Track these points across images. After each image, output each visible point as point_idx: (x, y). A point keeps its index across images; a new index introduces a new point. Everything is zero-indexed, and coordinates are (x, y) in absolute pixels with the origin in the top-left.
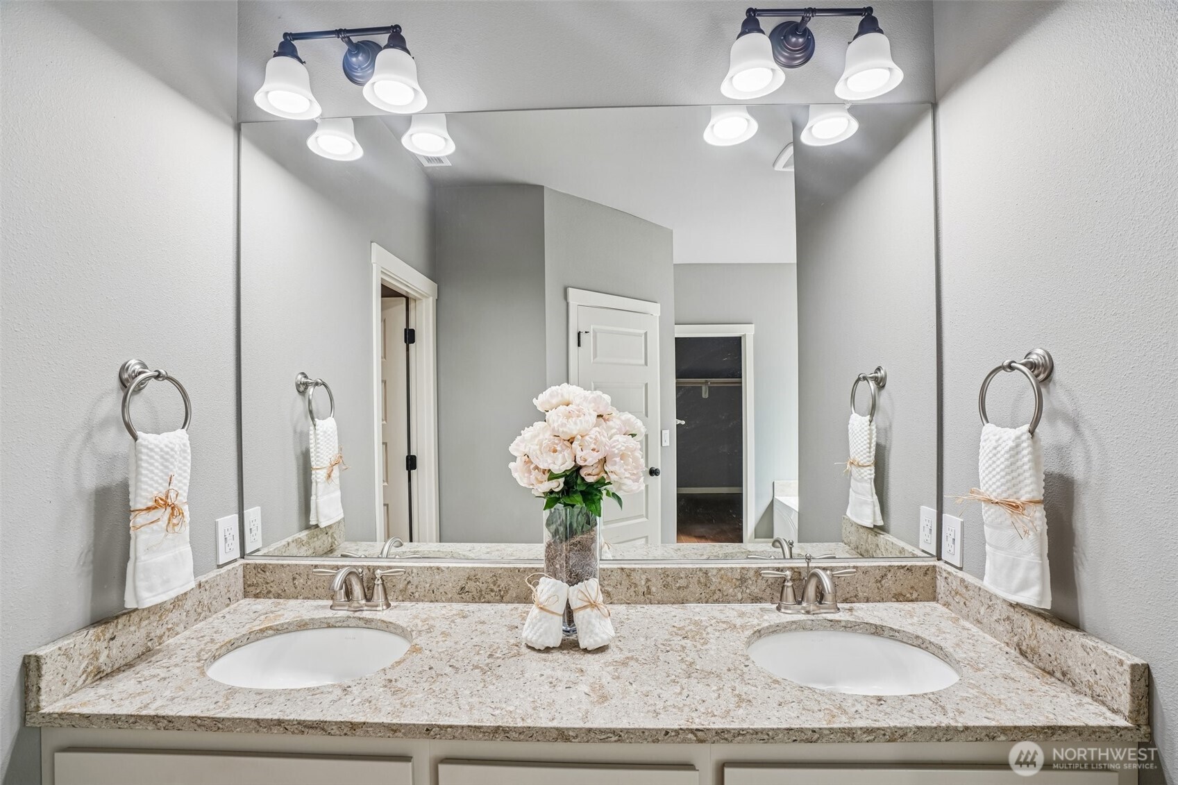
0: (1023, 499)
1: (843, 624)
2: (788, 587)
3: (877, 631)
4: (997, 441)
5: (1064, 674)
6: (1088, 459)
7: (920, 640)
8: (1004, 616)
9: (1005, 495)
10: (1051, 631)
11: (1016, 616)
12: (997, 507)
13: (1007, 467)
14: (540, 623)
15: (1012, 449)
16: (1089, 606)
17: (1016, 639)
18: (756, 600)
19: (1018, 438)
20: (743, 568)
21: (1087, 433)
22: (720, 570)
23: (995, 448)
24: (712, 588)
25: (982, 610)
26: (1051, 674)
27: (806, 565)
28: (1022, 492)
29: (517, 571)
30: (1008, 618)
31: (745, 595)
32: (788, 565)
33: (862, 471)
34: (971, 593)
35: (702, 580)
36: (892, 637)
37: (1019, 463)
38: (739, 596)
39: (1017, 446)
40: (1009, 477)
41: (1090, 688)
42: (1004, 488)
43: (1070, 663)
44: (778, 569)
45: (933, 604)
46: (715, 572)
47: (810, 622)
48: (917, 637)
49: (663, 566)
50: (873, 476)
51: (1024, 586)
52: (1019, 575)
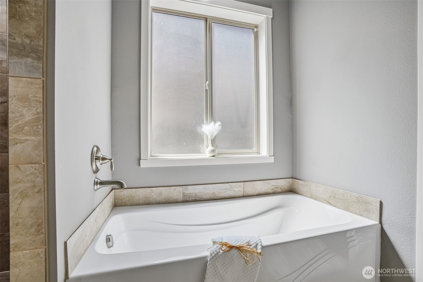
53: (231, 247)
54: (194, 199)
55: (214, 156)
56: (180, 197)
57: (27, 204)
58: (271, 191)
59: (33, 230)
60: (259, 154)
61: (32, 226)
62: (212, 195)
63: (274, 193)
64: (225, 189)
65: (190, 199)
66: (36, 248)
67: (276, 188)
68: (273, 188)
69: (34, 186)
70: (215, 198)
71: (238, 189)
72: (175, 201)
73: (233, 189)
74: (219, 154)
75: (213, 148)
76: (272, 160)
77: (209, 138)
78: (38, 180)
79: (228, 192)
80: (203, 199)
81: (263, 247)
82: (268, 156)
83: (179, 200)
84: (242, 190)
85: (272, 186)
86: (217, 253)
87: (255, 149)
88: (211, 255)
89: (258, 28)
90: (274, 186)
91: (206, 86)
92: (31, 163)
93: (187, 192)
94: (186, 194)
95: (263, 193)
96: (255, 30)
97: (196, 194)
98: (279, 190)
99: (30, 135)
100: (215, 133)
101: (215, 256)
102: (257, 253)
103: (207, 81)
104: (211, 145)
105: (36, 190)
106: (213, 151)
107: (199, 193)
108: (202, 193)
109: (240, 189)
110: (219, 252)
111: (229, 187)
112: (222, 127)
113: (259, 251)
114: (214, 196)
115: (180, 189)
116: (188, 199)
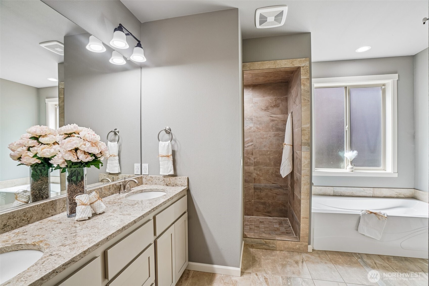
0: (170, 155)
1: (135, 192)
2: (121, 187)
3: (142, 191)
4: (164, 144)
5: (176, 185)
6: (178, 146)
7: (151, 190)
8: (162, 180)
9: (167, 154)
10: (173, 178)
11: (165, 179)
12: (165, 157)
13: (167, 148)
14: (87, 210)
15: (168, 145)
16: (178, 172)
17: (165, 183)
18: (113, 194)
19: (169, 143)
20: (109, 185)
21: (177, 142)
22: (104, 187)
23: (164, 146)
24: (103, 193)
25: (157, 181)
26: (174, 186)
27: (124, 180)
28: (169, 153)
29: (37, 206)
30: (164, 180)
31: (110, 193)
32: (121, 181)
33: (115, 157)
34: (153, 178)
35: (100, 191)
36: (145, 192)
37: (169, 148)
38: (109, 194)
39: (169, 145)
40: (167, 151)
41: (181, 185)
42: (166, 153)
43: (177, 182)
44: (119, 183)
45: (142, 185)
46: (103, 188)
47: (129, 194)
48: (150, 189)
49: (90, 190)
50: (118, 159)
51: (170, 171)
52: (169, 169)
53: (371, 213)
54: (340, 195)
55: (352, 171)
56: (332, 193)
57: (305, 187)
58: (396, 196)
59: (307, 195)
60: (385, 171)
61: (306, 194)
62: (351, 194)
63: (398, 198)
64: (360, 191)
65: (338, 195)
66: (307, 200)
67: (399, 194)
68: (397, 194)
69: (307, 182)
70: (353, 195)
71: (369, 192)
72: (329, 195)
73: (366, 192)
74: (355, 170)
75: (351, 166)
76: (396, 175)
77: (348, 160)
78: (308, 180)
79: (362, 193)
80: (345, 195)
81: (387, 216)
82: (392, 173)
83: (331, 194)
84: (372, 193)
85: (396, 192)
86: (365, 214)
87: (382, 167)
88: (362, 214)
89: (385, 86)
90: (398, 193)
91: (346, 129)
92: (307, 176)
93: (336, 191)
94: (335, 192)
95: (388, 196)
96: (383, 87)
97: (341, 192)
98: (403, 196)
99: (306, 168)
100: (353, 157)
101: (364, 215)
102: (385, 217)
103: (347, 125)
104: (351, 164)
105: (308, 183)
106: (352, 168)
107: (343, 192)
108: (345, 192)
109: (370, 192)
110: (366, 213)
111: (363, 190)
112: (358, 154)
113: (386, 216)
114: (352, 194)
115: (332, 188)
116: (336, 194)
